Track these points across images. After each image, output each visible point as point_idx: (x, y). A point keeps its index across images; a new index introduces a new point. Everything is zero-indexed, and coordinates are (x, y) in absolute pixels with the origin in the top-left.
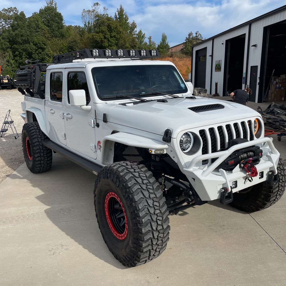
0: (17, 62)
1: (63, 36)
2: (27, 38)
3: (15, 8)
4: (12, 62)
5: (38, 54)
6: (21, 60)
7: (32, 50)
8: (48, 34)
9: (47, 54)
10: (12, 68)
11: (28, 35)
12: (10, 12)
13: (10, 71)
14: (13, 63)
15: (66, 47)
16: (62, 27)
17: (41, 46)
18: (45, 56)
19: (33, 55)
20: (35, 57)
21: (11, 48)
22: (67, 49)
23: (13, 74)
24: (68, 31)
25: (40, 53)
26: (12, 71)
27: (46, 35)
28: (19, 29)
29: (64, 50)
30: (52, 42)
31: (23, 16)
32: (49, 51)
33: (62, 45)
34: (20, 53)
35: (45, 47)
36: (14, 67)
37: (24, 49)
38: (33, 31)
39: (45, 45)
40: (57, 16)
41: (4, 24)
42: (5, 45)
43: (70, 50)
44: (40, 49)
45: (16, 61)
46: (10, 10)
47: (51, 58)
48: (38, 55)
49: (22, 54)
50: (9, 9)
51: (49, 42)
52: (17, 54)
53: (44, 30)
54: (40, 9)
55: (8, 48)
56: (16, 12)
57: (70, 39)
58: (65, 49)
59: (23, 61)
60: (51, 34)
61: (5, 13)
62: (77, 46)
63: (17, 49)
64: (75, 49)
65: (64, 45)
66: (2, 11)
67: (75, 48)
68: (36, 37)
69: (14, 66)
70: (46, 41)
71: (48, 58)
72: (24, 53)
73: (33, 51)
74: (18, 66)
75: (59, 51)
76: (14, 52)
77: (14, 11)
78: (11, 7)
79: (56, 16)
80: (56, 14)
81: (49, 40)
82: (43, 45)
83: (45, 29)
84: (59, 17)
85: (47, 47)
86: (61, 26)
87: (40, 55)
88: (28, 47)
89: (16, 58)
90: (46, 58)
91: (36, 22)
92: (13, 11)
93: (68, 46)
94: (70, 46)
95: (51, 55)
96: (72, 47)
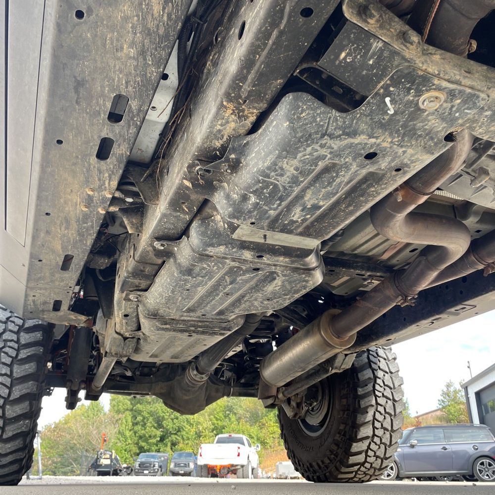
0: (137, 435)
4: (128, 434)
5: (172, 420)
6: (143, 432)
7: (165, 413)
9: (187, 420)
10: (126, 445)
13: (121, 450)
14: (130, 436)
15: (221, 407)
18: (184, 422)
19: (165, 422)
20: (167, 426)
21: (131, 410)
22: (223, 411)
23: (125, 457)
25: (177, 418)
26: (125, 451)
34: (144, 418)
36: (129, 444)
37: (151, 411)
42: (123, 404)
43: (227, 412)
45: (135, 433)
47: (193, 427)
48: (173, 422)
49: (148, 420)
52: (140, 421)
55: (127, 410)
58: (218, 411)
59: (147, 432)
62: (241, 406)
63: (139, 412)
64: (236, 411)
69: (130, 441)
71: (189, 427)
72: (151, 419)
73: (166, 415)
74: (136, 442)
75: (209, 415)
76: (135, 417)
87: (175, 421)
88: (159, 408)
89: (136, 428)
90: (185, 427)
93: (224, 406)
94: (228, 405)
95: (195, 422)
96: (231, 407)
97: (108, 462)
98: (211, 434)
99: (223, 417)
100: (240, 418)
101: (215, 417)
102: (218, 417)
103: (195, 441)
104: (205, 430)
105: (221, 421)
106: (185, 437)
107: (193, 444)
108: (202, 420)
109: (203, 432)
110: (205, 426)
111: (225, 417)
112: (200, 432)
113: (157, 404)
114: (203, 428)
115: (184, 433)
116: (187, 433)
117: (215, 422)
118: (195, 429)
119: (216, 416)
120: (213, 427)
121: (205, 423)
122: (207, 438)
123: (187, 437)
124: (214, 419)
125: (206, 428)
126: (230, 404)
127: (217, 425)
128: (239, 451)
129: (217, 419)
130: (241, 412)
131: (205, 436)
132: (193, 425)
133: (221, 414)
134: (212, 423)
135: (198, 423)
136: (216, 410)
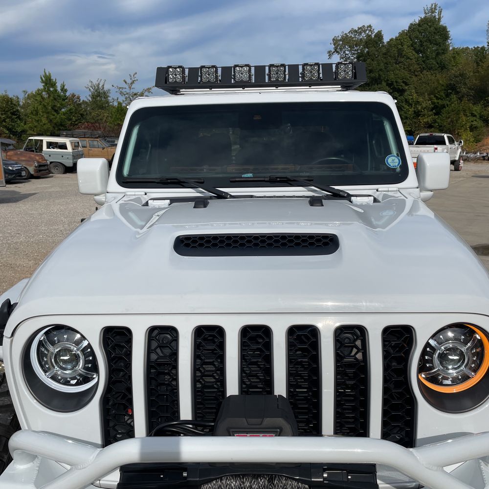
1: (443, 67)
2: (379, 75)
3: (370, 26)
8: (416, 66)
9: (406, 100)
11: (381, 70)
12: (360, 33)
15: (443, 86)
16: (445, 50)
17: (400, 87)
22: (445, 90)
24: (454, 57)
27: (411, 67)
28: (369, 61)
29: (439, 92)
30: (420, 79)
31: (379, 38)
32: (411, 95)
33: (436, 83)
35: (406, 88)
38: (390, 62)
39: (406, 84)
40: (438, 32)
41: (348, 55)
43: (449, 91)
44: (396, 93)
46: (362, 30)
47: (412, 106)
50: (359, 29)
51: (415, 79)
53: (411, 59)
54: (411, 24)
56: (370, 33)
57: (454, 71)
58: (439, 90)
60: (422, 65)
61: (353, 36)
62: (465, 84)
64: (458, 90)
65: (441, 82)
66: (348, 34)
67: (460, 88)
68: (393, 71)
70: (409, 78)
71: (408, 107)
75: (429, 95)
77: (367, 32)
78: (364, 26)
79: (436, 32)
80: (436, 29)
81: (416, 76)
82: (403, 85)
83: (412, 57)
84: (443, 33)
85: (409, 88)
86: (442, 49)
90: (403, 107)
91: (400, 47)
92: (365, 31)
93: (447, 85)
94: (451, 84)
95: (414, 102)
96: (454, 85)
98: (430, 113)
99: (444, 96)
100: (463, 96)
101: (435, 96)
102: (439, 96)
103: (414, 120)
104: (424, 109)
105: (442, 99)
107: (411, 122)
109: (422, 112)
111: (447, 95)
112: (419, 111)
113: (376, 85)
114: (422, 107)
116: (405, 113)
117: (436, 101)
118: (414, 108)
119: (437, 95)
120: (433, 106)
121: (425, 102)
122: (426, 117)
123: (405, 117)
124: (435, 98)
125: (425, 108)
126: (452, 82)
127: (437, 104)
129: (437, 98)
130: (464, 90)
131: (424, 115)
132: (411, 105)
133: (442, 94)
134: (432, 102)
135: (418, 103)
136: (437, 90)
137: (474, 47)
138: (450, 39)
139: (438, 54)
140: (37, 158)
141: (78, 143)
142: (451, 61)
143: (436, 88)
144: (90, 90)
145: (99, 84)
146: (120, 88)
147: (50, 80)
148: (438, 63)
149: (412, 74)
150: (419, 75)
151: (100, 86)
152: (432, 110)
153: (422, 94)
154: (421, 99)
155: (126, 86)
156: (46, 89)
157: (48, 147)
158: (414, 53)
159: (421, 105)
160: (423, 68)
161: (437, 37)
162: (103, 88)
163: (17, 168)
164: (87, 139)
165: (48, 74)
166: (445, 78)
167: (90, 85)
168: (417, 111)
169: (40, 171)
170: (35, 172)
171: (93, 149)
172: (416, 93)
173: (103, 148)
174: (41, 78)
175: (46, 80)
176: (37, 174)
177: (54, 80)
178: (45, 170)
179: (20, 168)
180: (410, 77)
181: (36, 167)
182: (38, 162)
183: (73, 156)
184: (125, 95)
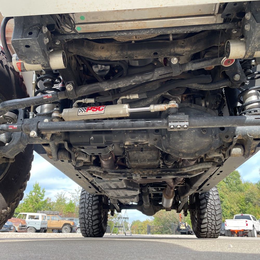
1: (241, 190)
8: (226, 189)
9: (224, 206)
15: (243, 199)
16: (240, 183)
18: (223, 208)
22: (245, 201)
24: (246, 186)
27: (224, 190)
29: (241, 202)
30: (230, 196)
32: (227, 204)
33: (239, 198)
35: (223, 200)
39: (223, 198)
40: (234, 173)
43: (247, 201)
47: (228, 210)
51: (227, 195)
53: (223, 186)
58: (241, 201)
60: (229, 189)
62: (255, 198)
64: (252, 201)
65: (241, 197)
71: (226, 210)
75: (237, 203)
79: (233, 173)
82: (221, 198)
85: (225, 200)
86: (238, 182)
90: (223, 210)
93: (245, 198)
94: (247, 198)
95: (229, 207)
96: (249, 198)
97: (184, 228)
99: (245, 204)
100: (255, 204)
101: (240, 204)
102: (242, 204)
104: (235, 211)
105: (244, 206)
106: (225, 215)
108: (233, 206)
109: (234, 212)
110: (235, 209)
111: (247, 204)
112: (233, 212)
114: (234, 210)
115: (224, 213)
116: (226, 213)
117: (241, 207)
118: (230, 210)
119: (241, 204)
120: (240, 209)
121: (235, 207)
123: (226, 215)
124: (240, 205)
125: (236, 210)
126: (248, 197)
127: (242, 209)
128: (247, 223)
129: (242, 206)
130: (255, 201)
132: (228, 209)
133: (243, 203)
134: (239, 207)
135: (231, 208)
136: (240, 201)
137: (255, 183)
138: (241, 177)
139: (237, 184)
140: (22, 221)
141: (46, 216)
142: (244, 187)
143: (240, 200)
144: (57, 197)
145: (62, 194)
146: (73, 193)
147: (38, 186)
148: (237, 188)
149: (225, 193)
150: (229, 194)
151: (62, 195)
152: (240, 212)
153: (233, 203)
154: (232, 206)
155: (76, 193)
156: (35, 191)
157: (29, 218)
158: (224, 183)
159: (233, 209)
160: (230, 190)
161: (234, 176)
162: (64, 196)
163: (9, 224)
164: (51, 216)
165: (37, 184)
166: (243, 195)
167: (57, 195)
168: (232, 212)
169: (21, 229)
170: (19, 229)
171: (53, 221)
172: (229, 203)
173: (59, 221)
174: (34, 186)
175: (36, 186)
176: (19, 230)
177: (40, 187)
178: (25, 229)
179: (11, 224)
180: (224, 195)
181: (20, 226)
182: (22, 224)
183: (41, 223)
184: (74, 197)
